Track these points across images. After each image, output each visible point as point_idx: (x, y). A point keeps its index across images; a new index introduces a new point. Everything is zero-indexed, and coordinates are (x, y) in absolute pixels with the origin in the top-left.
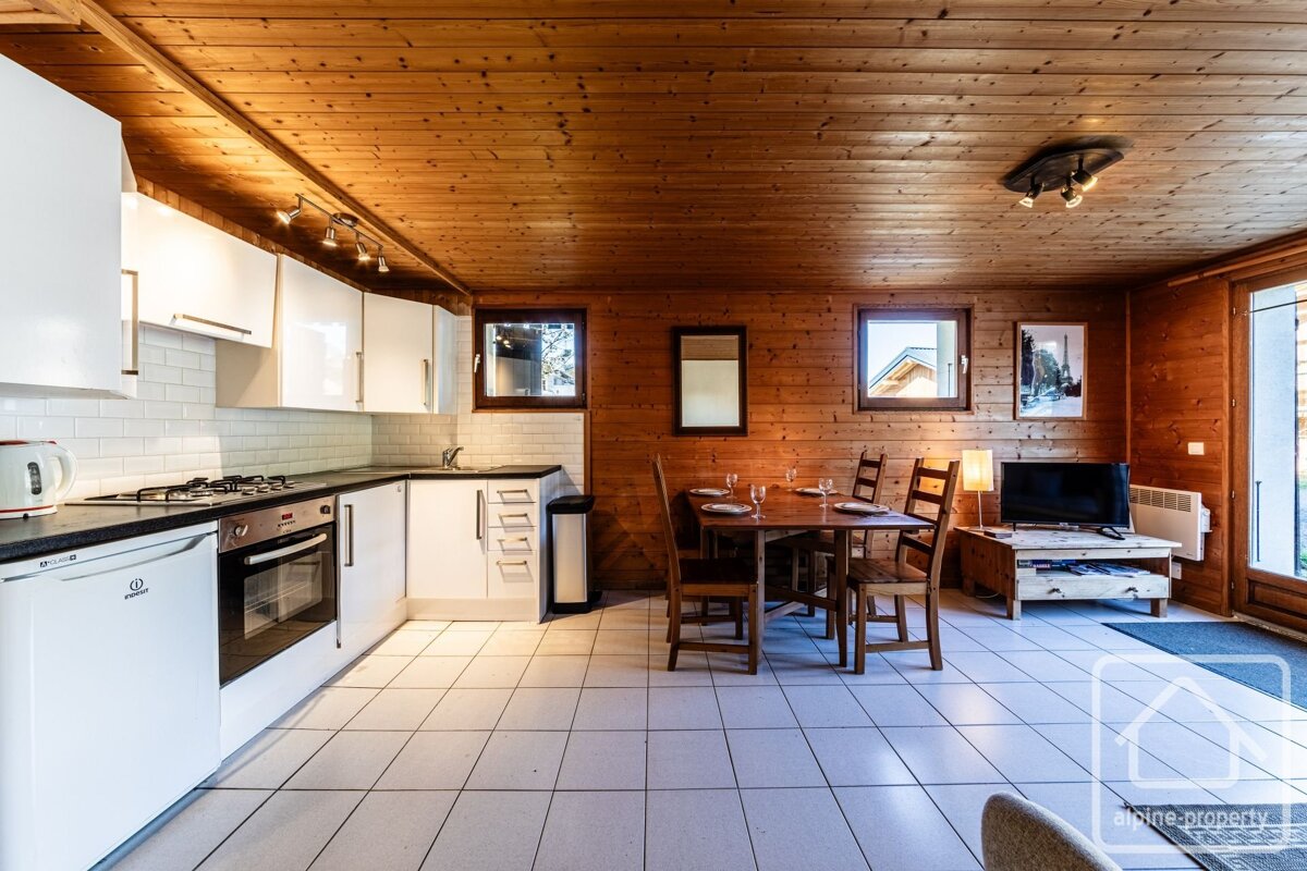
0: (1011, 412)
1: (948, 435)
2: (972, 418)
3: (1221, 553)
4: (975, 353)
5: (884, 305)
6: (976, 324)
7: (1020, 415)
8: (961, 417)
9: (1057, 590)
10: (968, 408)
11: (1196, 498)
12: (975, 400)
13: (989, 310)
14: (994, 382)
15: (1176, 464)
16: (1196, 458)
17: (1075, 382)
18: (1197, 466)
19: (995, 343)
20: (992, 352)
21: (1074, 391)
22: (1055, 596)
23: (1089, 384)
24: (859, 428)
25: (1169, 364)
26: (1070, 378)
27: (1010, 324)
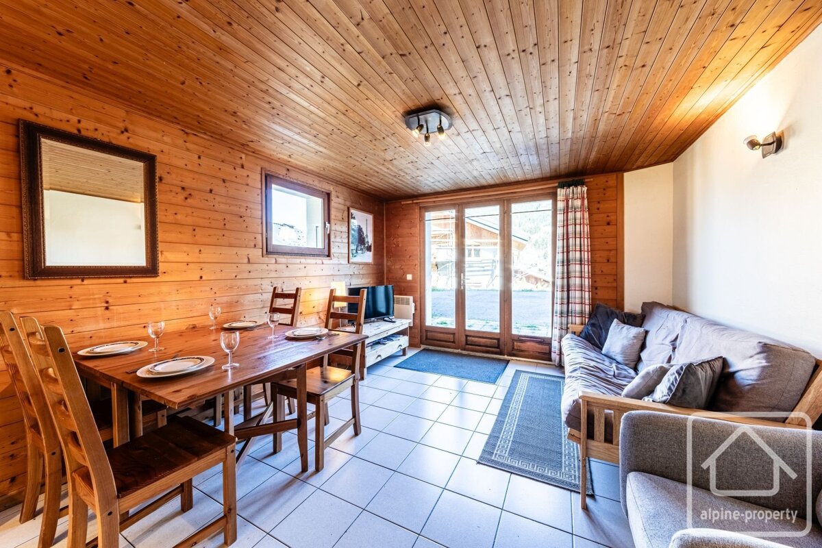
0: (347, 259)
1: (319, 273)
2: (331, 262)
3: (418, 321)
4: (332, 221)
5: (283, 176)
6: (333, 204)
7: (351, 261)
8: (326, 260)
9: (379, 356)
10: (329, 256)
11: (411, 298)
12: (333, 251)
13: (338, 197)
14: (340, 240)
15: (403, 284)
16: (409, 281)
17: (370, 244)
18: (409, 285)
19: (340, 218)
20: (339, 222)
21: (369, 249)
22: (379, 359)
23: (374, 246)
24: (267, 268)
25: (400, 239)
26: (368, 242)
27: (346, 208)
